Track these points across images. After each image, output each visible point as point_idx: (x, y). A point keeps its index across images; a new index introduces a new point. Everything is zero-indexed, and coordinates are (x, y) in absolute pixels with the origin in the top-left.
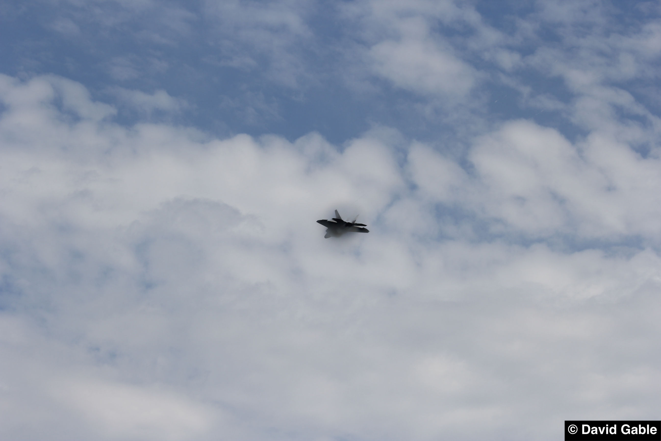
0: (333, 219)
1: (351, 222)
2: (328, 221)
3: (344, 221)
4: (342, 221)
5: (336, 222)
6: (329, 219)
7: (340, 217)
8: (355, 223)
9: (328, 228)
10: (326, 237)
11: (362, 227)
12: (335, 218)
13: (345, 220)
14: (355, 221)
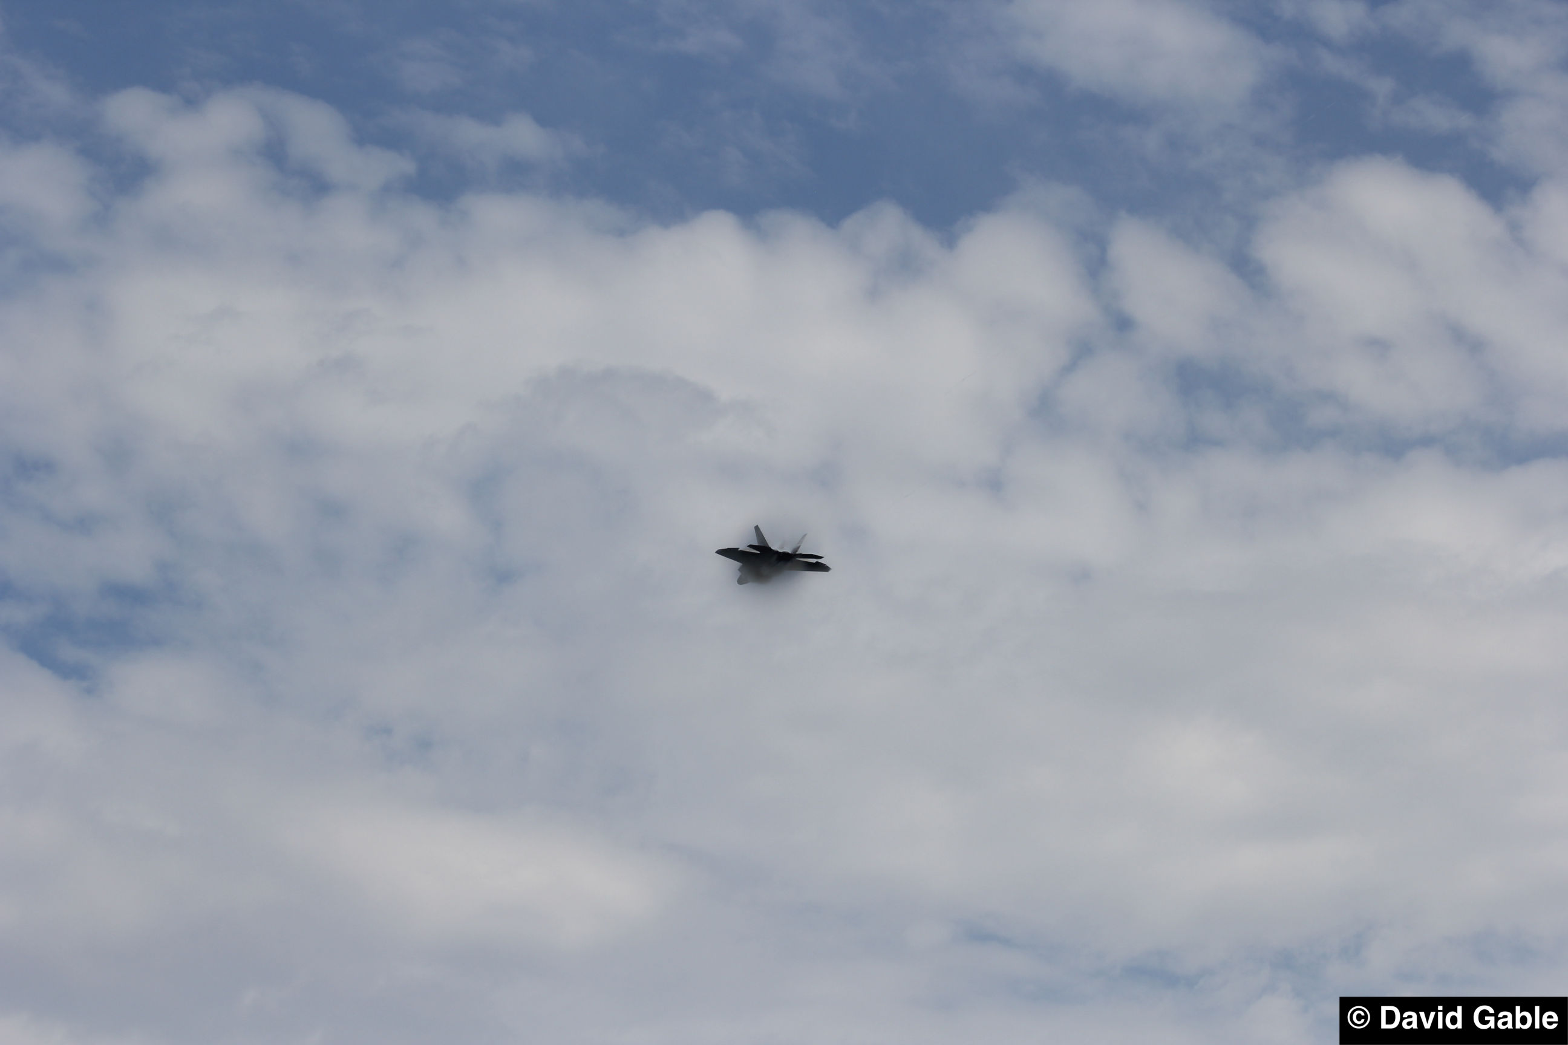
0: (751, 546)
1: (789, 550)
2: (739, 550)
3: (773, 548)
4: (770, 549)
5: (758, 552)
6: (743, 547)
7: (767, 544)
8: (797, 553)
9: (741, 564)
10: (741, 581)
11: (814, 561)
12: (756, 543)
13: (775, 547)
14: (798, 548)
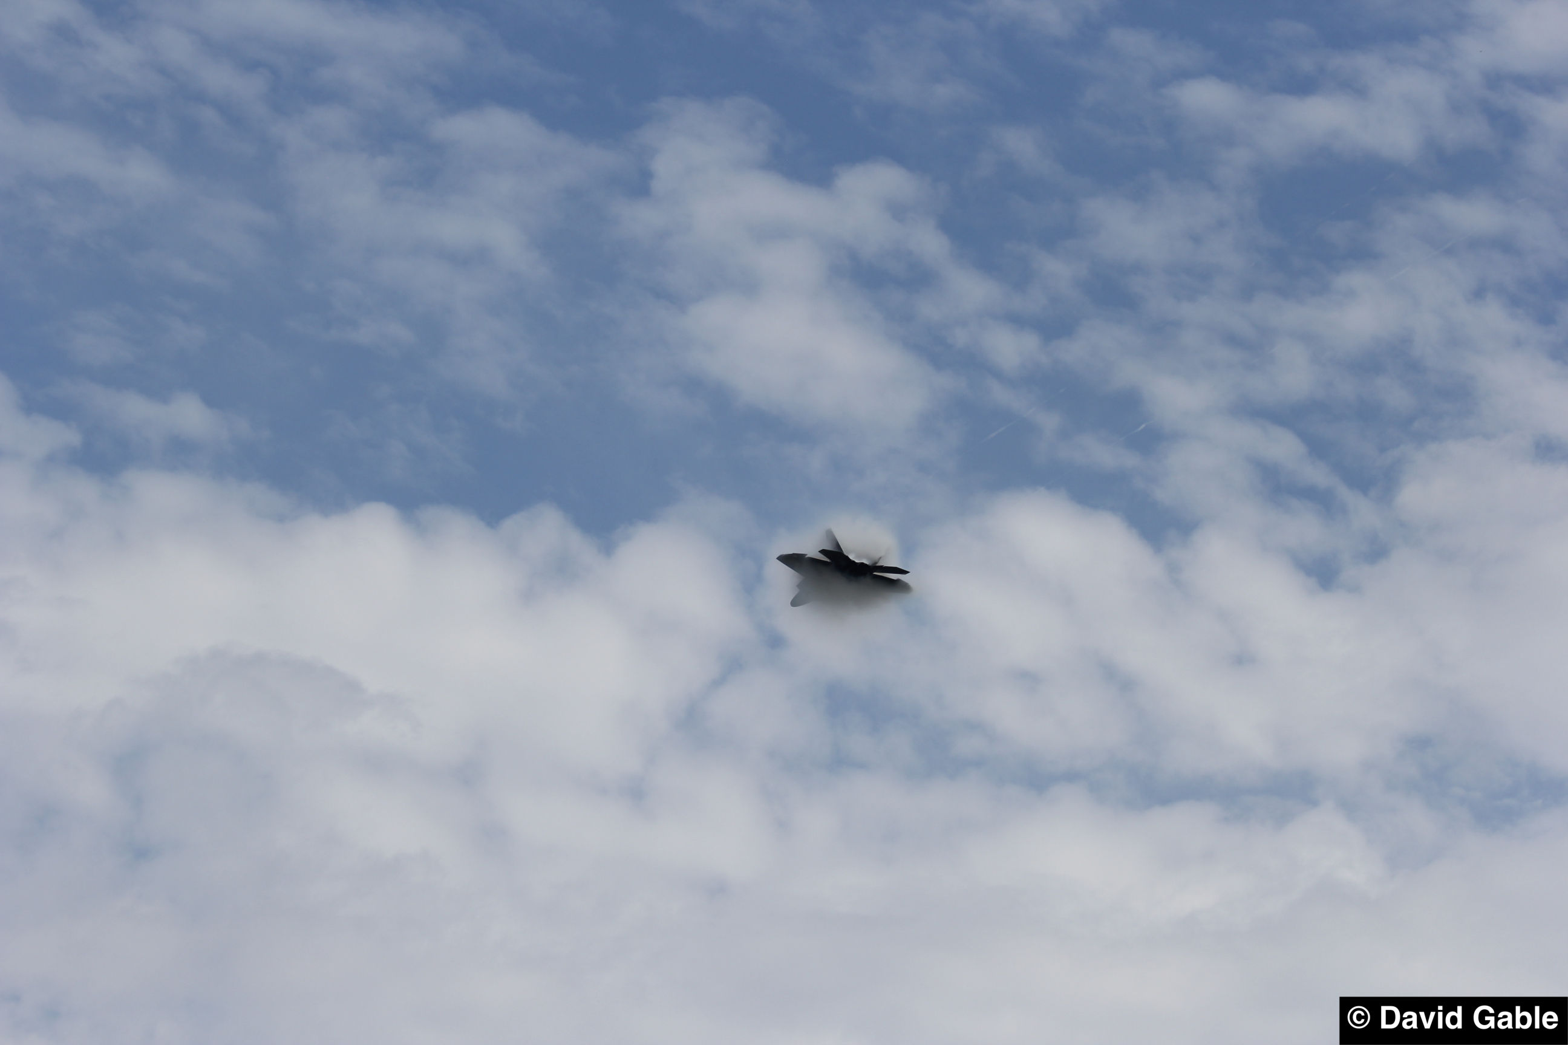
2: (807, 556)
3: (851, 558)
4: (847, 558)
5: (828, 560)
6: (812, 552)
7: (842, 550)
8: (877, 565)
10: (794, 602)
11: (894, 576)
12: (827, 549)
13: (854, 555)
